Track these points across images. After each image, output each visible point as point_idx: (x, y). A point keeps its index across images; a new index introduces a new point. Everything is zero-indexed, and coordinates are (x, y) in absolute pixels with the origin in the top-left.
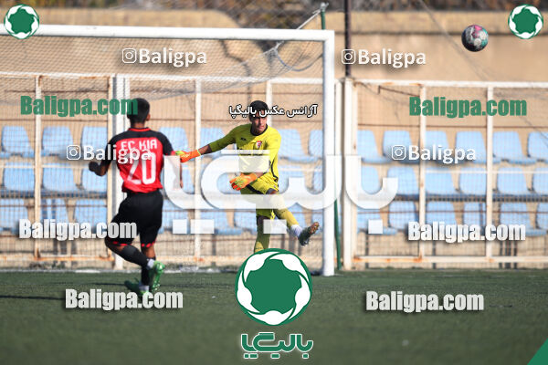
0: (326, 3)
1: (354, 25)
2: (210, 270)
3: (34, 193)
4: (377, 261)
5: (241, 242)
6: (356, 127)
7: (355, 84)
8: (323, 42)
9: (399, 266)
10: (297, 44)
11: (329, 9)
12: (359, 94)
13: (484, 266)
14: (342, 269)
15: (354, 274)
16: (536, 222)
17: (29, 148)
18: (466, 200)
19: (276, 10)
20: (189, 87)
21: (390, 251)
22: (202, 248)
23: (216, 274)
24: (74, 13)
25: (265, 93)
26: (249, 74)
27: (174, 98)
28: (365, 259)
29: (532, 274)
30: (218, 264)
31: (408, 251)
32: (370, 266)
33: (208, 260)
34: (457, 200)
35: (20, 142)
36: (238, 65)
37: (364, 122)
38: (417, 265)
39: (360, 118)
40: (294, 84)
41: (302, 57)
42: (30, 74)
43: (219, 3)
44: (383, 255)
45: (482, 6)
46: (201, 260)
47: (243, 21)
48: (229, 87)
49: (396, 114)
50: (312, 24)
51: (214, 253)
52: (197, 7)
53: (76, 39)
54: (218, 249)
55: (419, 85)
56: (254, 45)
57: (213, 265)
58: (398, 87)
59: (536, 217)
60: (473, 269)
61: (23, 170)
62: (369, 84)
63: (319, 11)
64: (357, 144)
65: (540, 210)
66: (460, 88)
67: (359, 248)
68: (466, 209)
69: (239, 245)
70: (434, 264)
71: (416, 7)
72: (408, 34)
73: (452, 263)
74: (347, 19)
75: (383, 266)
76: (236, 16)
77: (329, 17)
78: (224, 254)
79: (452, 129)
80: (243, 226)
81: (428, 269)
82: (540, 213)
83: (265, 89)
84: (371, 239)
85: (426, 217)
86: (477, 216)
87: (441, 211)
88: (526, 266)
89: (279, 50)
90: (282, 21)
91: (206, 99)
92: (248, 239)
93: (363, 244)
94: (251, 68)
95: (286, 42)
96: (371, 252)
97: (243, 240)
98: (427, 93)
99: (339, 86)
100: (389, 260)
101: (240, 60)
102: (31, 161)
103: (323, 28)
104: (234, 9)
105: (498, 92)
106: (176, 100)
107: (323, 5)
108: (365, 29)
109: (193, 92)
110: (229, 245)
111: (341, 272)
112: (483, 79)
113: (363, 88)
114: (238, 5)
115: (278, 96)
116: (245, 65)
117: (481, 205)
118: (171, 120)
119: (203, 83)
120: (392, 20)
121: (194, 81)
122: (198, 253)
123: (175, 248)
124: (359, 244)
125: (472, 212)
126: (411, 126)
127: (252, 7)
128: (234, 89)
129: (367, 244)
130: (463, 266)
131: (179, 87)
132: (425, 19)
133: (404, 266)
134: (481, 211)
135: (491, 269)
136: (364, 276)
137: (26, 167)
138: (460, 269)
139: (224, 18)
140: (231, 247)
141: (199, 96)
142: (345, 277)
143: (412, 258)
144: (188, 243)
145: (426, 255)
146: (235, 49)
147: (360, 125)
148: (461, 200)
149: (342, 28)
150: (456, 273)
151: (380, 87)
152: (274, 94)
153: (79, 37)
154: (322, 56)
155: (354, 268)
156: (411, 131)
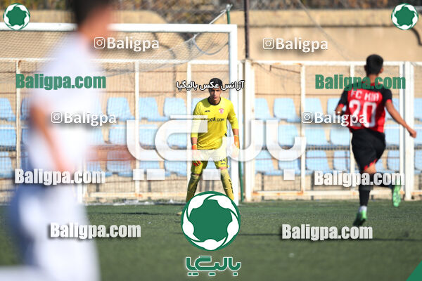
0: (230, 4)
1: (251, 20)
2: (147, 203)
3: (16, 147)
4: (270, 195)
5: (169, 182)
6: (254, 96)
7: (252, 64)
8: (229, 33)
9: (287, 198)
10: (209, 35)
11: (233, 8)
12: (256, 72)
13: (349, 198)
14: (244, 201)
15: (253, 205)
16: (387, 165)
17: (12, 114)
18: (335, 149)
19: (194, 10)
20: (130, 68)
21: (280, 187)
22: (141, 186)
23: (151, 205)
24: (44, 13)
25: (186, 72)
26: (174, 57)
27: (119, 76)
28: (261, 194)
29: (384, 203)
30: (153, 199)
31: (293, 187)
32: (265, 198)
33: (145, 196)
34: (329, 149)
35: (5, 110)
36: (166, 51)
37: (259, 92)
38: (300, 197)
39: (257, 89)
40: (208, 65)
41: (213, 45)
42: (12, 60)
43: (152, 5)
44: (274, 190)
45: (346, 5)
46: (140, 195)
47: (169, 18)
48: (159, 67)
49: (283, 86)
50: (220, 20)
51: (150, 190)
52: (135, 8)
53: (46, 33)
54: (153, 187)
55: (300, 64)
56: (177, 36)
57: (149, 199)
58: (284, 66)
59: (387, 161)
60: (341, 200)
61: (8, 130)
62: (263, 64)
63: (225, 11)
64: (254, 109)
65: (390, 155)
66: (330, 66)
67: (257, 185)
68: (335, 156)
69: (168, 184)
70: (312, 197)
71: (296, 7)
72: (290, 26)
73: (325, 196)
74: (246, 16)
75: (275, 198)
76: (164, 15)
77: (233, 15)
78: (157, 191)
79: (325, 97)
80: (171, 170)
81: (307, 200)
82: (390, 158)
83: (186, 68)
84: (266, 178)
85: (306, 161)
86: (343, 161)
87: (317, 158)
88: (380, 197)
89: (196, 39)
90: (198, 18)
91: (143, 76)
92: (175, 180)
93: (260, 183)
94: (175, 53)
95: (201, 33)
96: (266, 188)
97: (171, 180)
98: (306, 70)
99: (241, 66)
100: (279, 194)
101: (167, 47)
102: (14, 124)
103: (228, 23)
104: (163, 9)
105: (358, 68)
106: (121, 78)
107: (228, 6)
108: (259, 23)
109: (134, 71)
110: (160, 185)
111: (243, 204)
112: (347, 60)
113: (259, 67)
114: (165, 7)
115: (195, 73)
116: (171, 51)
117: (346, 153)
118: (116, 92)
119: (140, 65)
120: (279, 16)
121: (134, 63)
122: (138, 190)
123: (121, 186)
124: (257, 182)
125: (340, 157)
126: (294, 95)
127: (176, 8)
128: (163, 69)
129: (263, 182)
130: (333, 198)
131: (123, 67)
132: (303, 15)
133: (290, 198)
134: (346, 157)
135: (354, 200)
136: (261, 206)
137: (10, 128)
138: (331, 200)
139: (155, 17)
140: (162, 186)
141: (137, 74)
142: (247, 207)
143: (295, 192)
144: (130, 183)
145: (307, 190)
146: (164, 39)
147: (257, 94)
148: (332, 149)
149: (242, 22)
150: (329, 203)
151: (271, 67)
152: (193, 72)
153: (48, 31)
154: (228, 43)
155: (253, 200)
156: (294, 98)
